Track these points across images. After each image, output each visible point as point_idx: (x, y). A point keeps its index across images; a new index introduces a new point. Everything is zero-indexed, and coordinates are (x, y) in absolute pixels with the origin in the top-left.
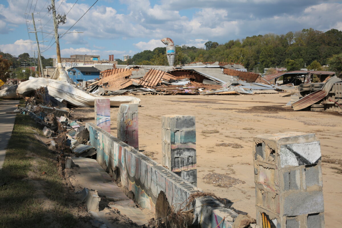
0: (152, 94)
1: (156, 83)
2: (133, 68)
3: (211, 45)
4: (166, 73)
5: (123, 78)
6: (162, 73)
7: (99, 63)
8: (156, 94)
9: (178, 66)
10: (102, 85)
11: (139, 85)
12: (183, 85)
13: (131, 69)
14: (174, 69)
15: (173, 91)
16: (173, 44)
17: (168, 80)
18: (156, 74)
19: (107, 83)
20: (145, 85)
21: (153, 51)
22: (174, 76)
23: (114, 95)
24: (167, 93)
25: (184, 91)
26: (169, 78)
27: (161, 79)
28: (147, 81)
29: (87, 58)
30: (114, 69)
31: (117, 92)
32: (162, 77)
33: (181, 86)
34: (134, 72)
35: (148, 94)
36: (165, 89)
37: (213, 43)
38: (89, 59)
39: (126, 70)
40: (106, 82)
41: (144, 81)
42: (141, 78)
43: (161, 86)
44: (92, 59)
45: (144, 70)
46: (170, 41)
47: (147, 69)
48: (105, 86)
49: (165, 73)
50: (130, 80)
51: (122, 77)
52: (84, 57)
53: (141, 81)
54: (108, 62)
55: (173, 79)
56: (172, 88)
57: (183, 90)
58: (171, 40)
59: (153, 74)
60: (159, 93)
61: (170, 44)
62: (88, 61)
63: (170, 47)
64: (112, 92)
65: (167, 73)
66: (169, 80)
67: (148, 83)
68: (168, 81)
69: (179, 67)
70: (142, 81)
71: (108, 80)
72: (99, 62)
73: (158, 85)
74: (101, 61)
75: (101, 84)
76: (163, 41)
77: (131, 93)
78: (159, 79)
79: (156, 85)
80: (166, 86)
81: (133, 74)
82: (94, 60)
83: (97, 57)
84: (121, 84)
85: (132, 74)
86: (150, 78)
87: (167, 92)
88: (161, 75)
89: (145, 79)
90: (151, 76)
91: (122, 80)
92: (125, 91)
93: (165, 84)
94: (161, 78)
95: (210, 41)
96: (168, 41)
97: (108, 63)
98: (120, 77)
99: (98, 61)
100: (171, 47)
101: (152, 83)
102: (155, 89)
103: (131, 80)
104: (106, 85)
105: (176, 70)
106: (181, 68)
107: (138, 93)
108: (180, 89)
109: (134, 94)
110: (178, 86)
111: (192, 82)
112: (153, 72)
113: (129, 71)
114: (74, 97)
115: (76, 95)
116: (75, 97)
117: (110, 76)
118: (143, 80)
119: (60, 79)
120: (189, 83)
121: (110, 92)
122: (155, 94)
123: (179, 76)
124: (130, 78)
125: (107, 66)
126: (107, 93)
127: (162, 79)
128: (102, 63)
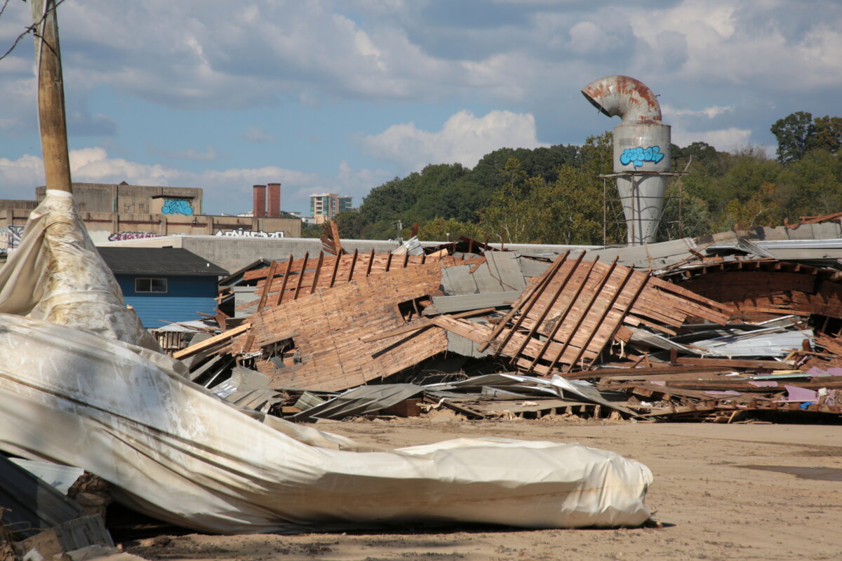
0: (576, 411)
1: (598, 343)
2: (445, 251)
3: (809, 134)
4: (660, 282)
5: (389, 309)
6: (632, 280)
7: (196, 229)
8: (606, 412)
9: (724, 239)
10: (259, 353)
11: (485, 354)
12: (771, 358)
13: (437, 254)
14: (701, 258)
15: (715, 394)
16: (654, 113)
17: (672, 323)
18: (592, 284)
19: (290, 339)
20: (526, 352)
21: (477, 168)
22: (711, 303)
23: (339, 418)
24: (679, 409)
25: (783, 400)
26: (680, 311)
27: (628, 319)
28: (541, 329)
29: (129, 200)
30: (330, 258)
31: (355, 401)
32: (630, 307)
33: (763, 364)
34: (456, 272)
35: (553, 414)
36: (659, 383)
37: (817, 120)
38: (141, 205)
39: (402, 260)
40: (284, 335)
41: (518, 327)
42: (499, 308)
43: (624, 360)
44: (157, 206)
45: (515, 262)
46: (636, 95)
47: (534, 258)
48: (277, 358)
49: (654, 281)
50: (432, 321)
51: (381, 308)
52: (114, 198)
53: (497, 328)
54: (248, 222)
55: (702, 320)
56: (701, 377)
57: (775, 391)
58: (643, 91)
59: (574, 283)
60: (623, 406)
61: (639, 110)
62: (136, 219)
63: (639, 128)
64: (323, 395)
65: (665, 278)
66: (679, 325)
67: (541, 342)
68: (674, 329)
69: (734, 245)
70: (507, 331)
71: (296, 323)
72: (195, 224)
73: (608, 354)
74: (211, 217)
75: (248, 348)
76: (598, 93)
77: (445, 405)
78: (615, 316)
79: (594, 356)
80: (658, 363)
81: (447, 286)
82: (172, 212)
83: (184, 194)
84: (375, 350)
85: (441, 288)
86: (556, 313)
87: (676, 399)
88: (629, 292)
89: (525, 316)
90: (565, 300)
91: (382, 326)
92: (406, 391)
93: (653, 350)
94: (628, 313)
95: (801, 114)
96: (626, 97)
97: (247, 228)
98: (369, 304)
99: (190, 219)
100: (646, 128)
101: (568, 343)
102: (594, 380)
103: (438, 321)
104: (282, 356)
105: (710, 261)
106: (745, 254)
107: (492, 409)
108: (756, 381)
109: (464, 413)
110: (742, 364)
111: (825, 341)
112: (575, 276)
113: (424, 270)
114: (164, 449)
115: (176, 437)
116: (174, 454)
117: (306, 298)
118: (515, 321)
119: (54, 311)
120: (806, 345)
121: (310, 396)
122: (597, 411)
123: (737, 299)
124: (429, 310)
125: (246, 243)
126: (292, 402)
127: (635, 321)
128: (217, 227)
